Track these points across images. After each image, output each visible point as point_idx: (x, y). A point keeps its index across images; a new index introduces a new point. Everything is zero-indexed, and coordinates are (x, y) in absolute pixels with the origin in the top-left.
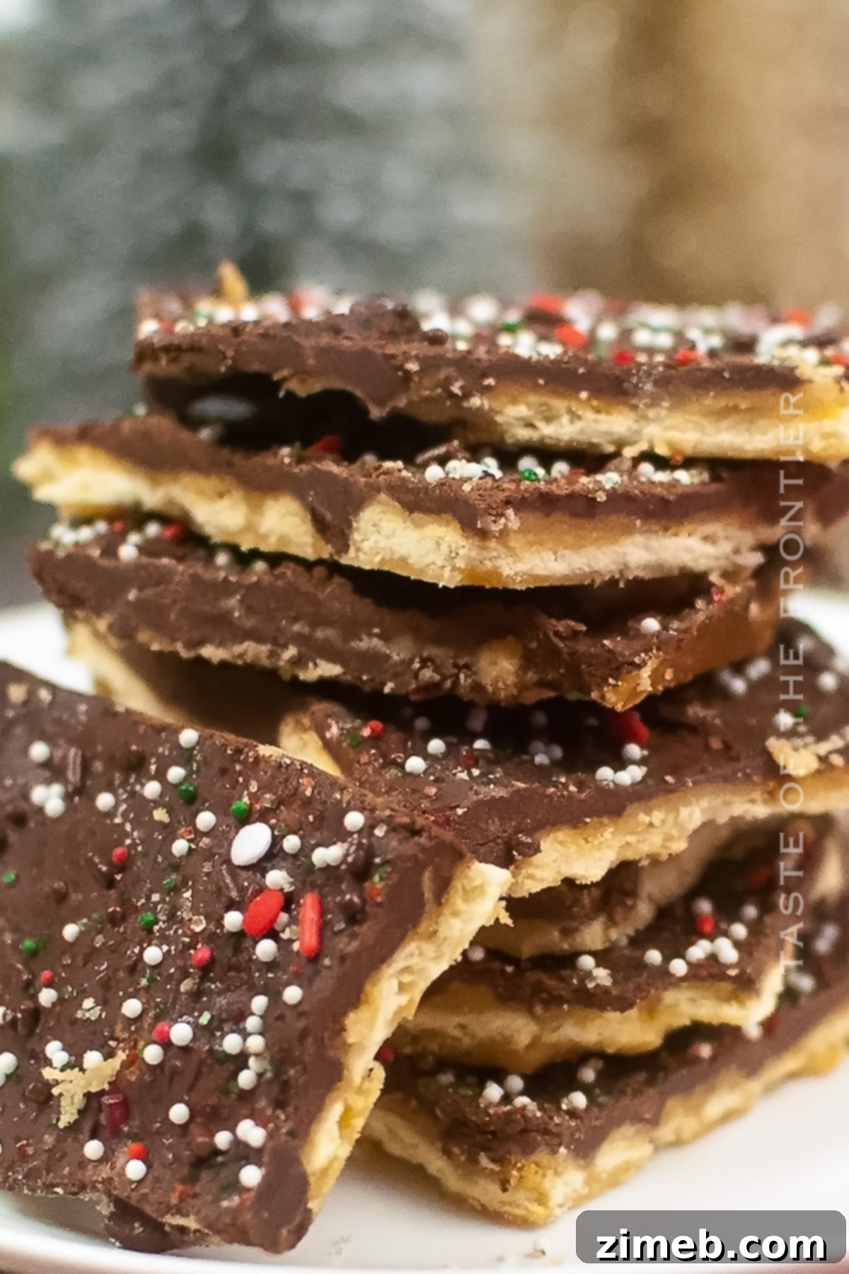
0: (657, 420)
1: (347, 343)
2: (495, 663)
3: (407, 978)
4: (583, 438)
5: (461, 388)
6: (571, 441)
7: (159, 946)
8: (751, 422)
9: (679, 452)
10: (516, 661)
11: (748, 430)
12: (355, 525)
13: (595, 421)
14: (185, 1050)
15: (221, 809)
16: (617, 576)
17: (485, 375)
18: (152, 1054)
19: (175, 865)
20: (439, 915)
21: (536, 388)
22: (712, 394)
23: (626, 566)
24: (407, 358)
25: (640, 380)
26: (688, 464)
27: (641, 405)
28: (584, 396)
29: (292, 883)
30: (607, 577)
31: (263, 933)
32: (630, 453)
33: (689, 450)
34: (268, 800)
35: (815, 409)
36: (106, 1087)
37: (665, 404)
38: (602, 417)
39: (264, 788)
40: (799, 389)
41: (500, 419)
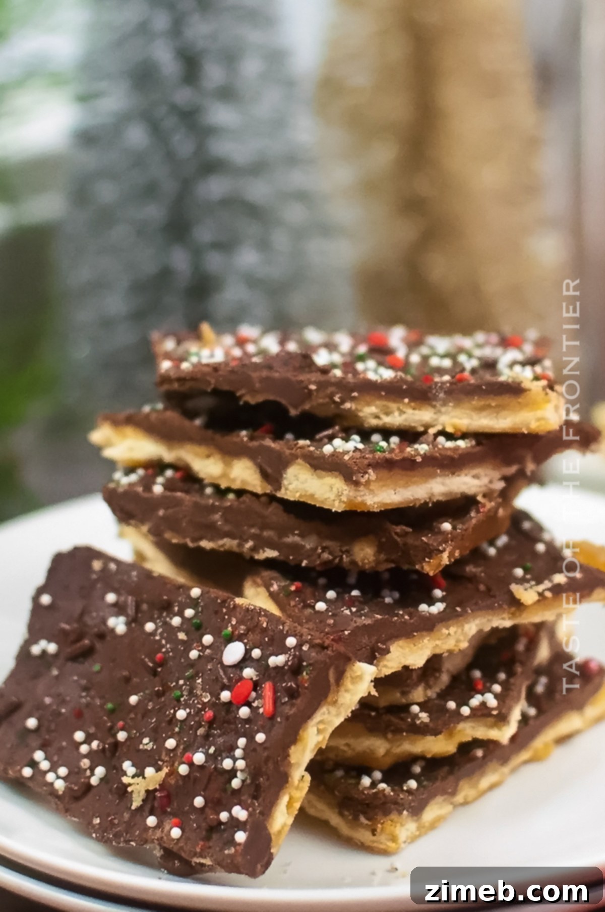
0: (445, 413)
1: (277, 375)
2: (362, 550)
3: (321, 727)
4: (407, 424)
5: (340, 398)
6: (400, 425)
7: (185, 709)
8: (498, 413)
9: (460, 430)
10: (376, 549)
11: (496, 417)
12: (285, 476)
13: (413, 414)
14: (201, 767)
15: (216, 633)
16: (428, 500)
17: (353, 391)
18: (183, 769)
19: (192, 664)
20: (338, 692)
21: (380, 397)
22: (476, 398)
23: (432, 495)
24: (310, 383)
25: (437, 392)
26: (464, 436)
27: (438, 405)
28: (406, 400)
29: (257, 676)
30: (422, 502)
31: (242, 703)
32: (432, 431)
33: (464, 429)
34: (242, 629)
35: (532, 405)
36: (158, 787)
37: (451, 404)
38: (417, 412)
39: (240, 622)
40: (525, 394)
41: (361, 414)
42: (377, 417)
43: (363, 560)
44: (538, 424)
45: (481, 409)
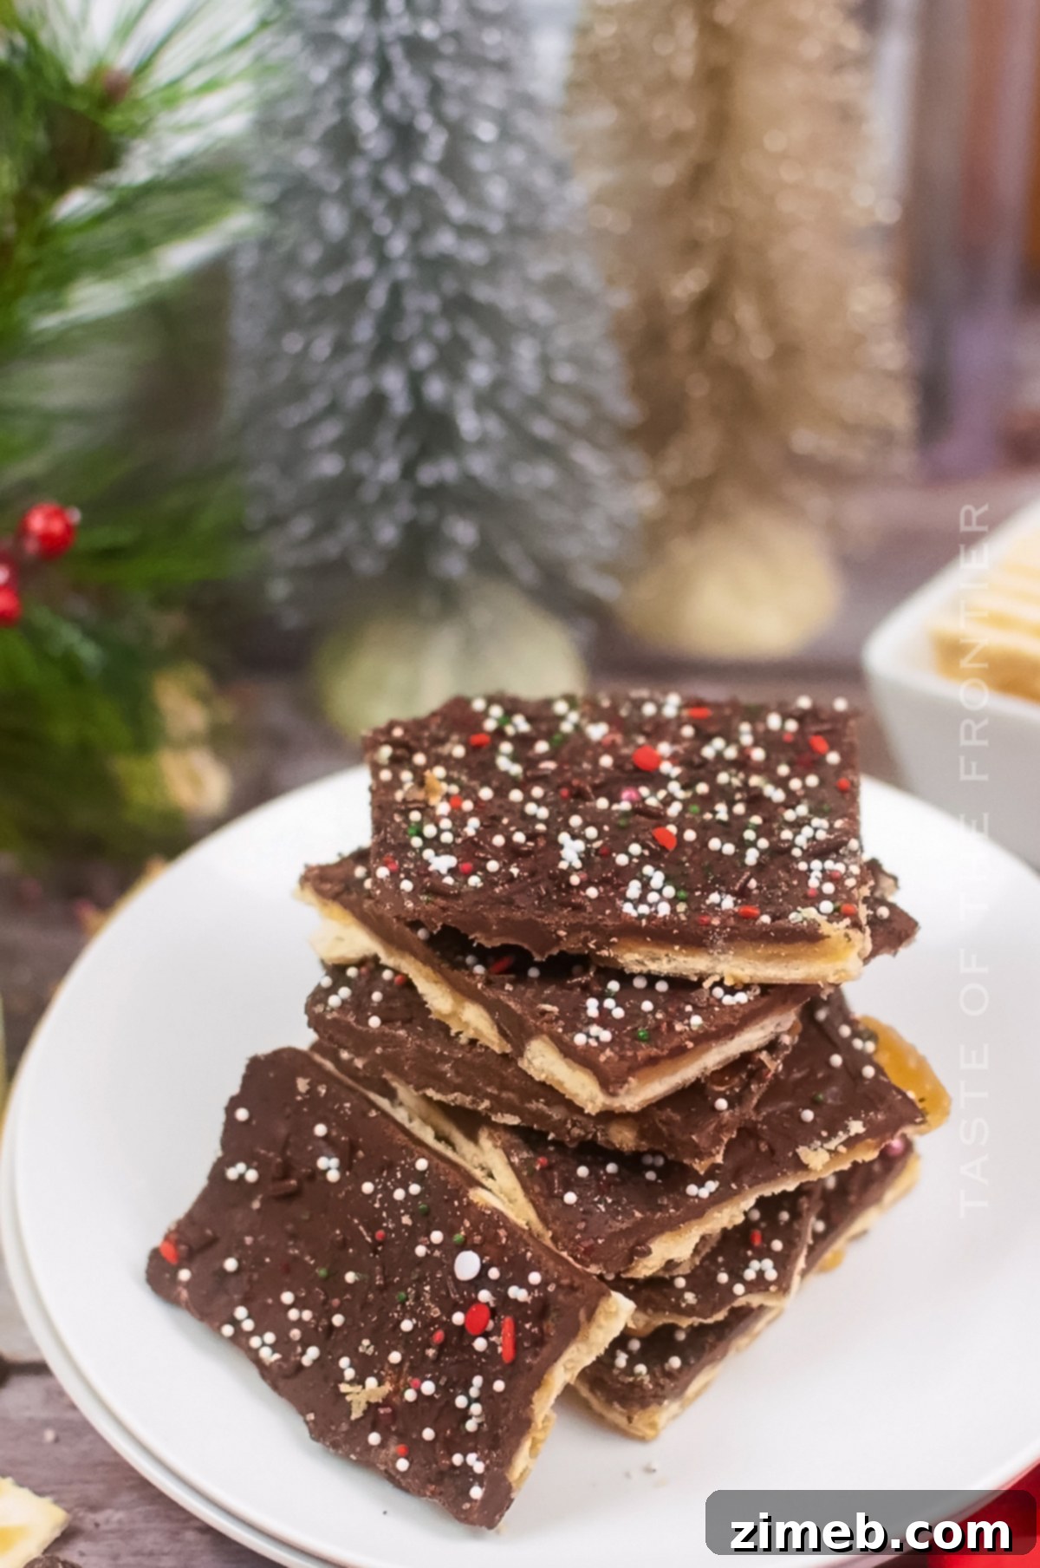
0: (726, 961)
2: (620, 1132)
3: (569, 1365)
4: (678, 972)
5: (595, 944)
6: (668, 974)
7: (410, 1319)
8: (788, 962)
9: (742, 983)
10: (635, 1134)
11: (786, 967)
12: (528, 1048)
13: (685, 962)
14: (431, 1398)
15: (449, 1232)
16: (699, 1076)
17: (611, 937)
18: (410, 1395)
19: (420, 1262)
20: (589, 1328)
21: (645, 943)
22: (762, 946)
23: (706, 1068)
24: (559, 926)
25: (714, 938)
26: (746, 987)
27: (715, 953)
28: (677, 948)
29: (495, 1302)
30: (693, 1080)
31: (479, 1333)
32: (707, 984)
33: (747, 980)
34: (477, 1239)
35: (831, 954)
36: (381, 1401)
37: (731, 952)
38: (690, 959)
39: (475, 1227)
40: (821, 942)
41: (620, 961)
42: (640, 963)
43: (621, 1144)
44: (837, 977)
45: (768, 958)
